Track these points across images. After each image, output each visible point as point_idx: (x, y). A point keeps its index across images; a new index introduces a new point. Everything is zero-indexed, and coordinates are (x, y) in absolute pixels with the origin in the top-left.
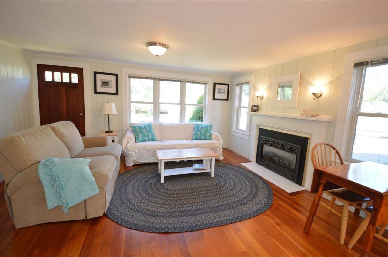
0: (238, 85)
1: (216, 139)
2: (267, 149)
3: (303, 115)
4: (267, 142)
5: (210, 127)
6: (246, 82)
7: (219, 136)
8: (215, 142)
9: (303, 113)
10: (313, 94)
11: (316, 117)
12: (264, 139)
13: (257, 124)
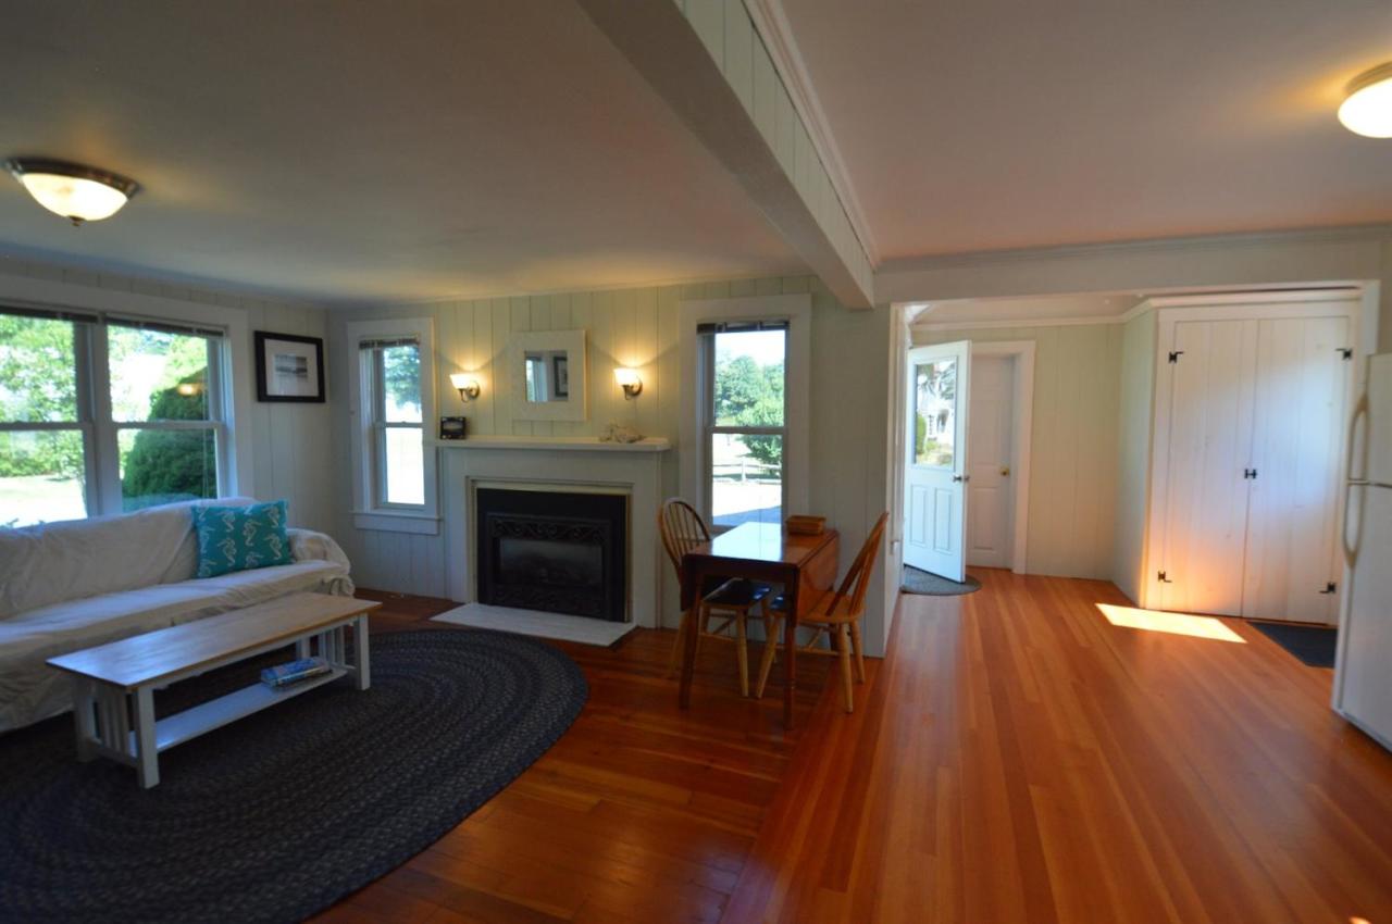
0: (364, 345)
1: (315, 556)
2: (511, 547)
3: (608, 439)
4: (509, 530)
5: (280, 513)
6: (401, 337)
7: (327, 543)
8: (319, 565)
9: (608, 434)
10: (626, 388)
11: (638, 443)
12: (500, 521)
13: (467, 477)
